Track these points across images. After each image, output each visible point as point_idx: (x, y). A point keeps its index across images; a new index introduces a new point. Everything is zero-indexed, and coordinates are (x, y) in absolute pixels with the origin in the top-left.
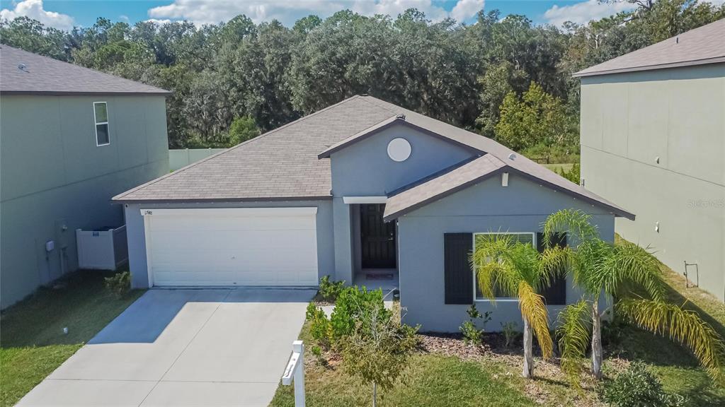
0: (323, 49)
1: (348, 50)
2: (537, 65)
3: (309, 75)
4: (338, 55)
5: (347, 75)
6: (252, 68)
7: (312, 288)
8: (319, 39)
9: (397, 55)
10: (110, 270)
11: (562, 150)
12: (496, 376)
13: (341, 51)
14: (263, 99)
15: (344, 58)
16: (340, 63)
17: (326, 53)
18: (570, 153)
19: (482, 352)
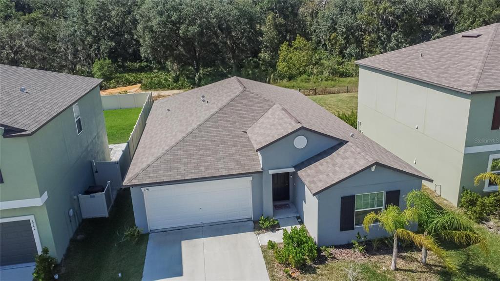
0: (161, 13)
1: (180, 15)
2: (288, 13)
3: (152, 31)
4: (173, 19)
5: (181, 32)
6: (102, 21)
7: (249, 220)
8: (157, 6)
9: (213, 18)
10: (105, 217)
11: (317, 79)
12: (379, 271)
13: (175, 16)
14: (114, 44)
15: (177, 20)
16: (174, 23)
17: (164, 18)
18: (322, 80)
19: (364, 255)
